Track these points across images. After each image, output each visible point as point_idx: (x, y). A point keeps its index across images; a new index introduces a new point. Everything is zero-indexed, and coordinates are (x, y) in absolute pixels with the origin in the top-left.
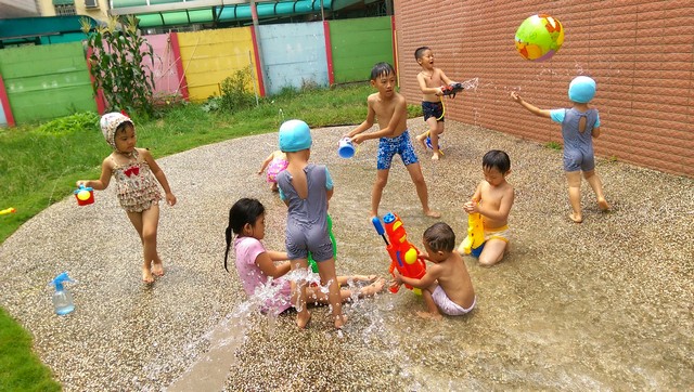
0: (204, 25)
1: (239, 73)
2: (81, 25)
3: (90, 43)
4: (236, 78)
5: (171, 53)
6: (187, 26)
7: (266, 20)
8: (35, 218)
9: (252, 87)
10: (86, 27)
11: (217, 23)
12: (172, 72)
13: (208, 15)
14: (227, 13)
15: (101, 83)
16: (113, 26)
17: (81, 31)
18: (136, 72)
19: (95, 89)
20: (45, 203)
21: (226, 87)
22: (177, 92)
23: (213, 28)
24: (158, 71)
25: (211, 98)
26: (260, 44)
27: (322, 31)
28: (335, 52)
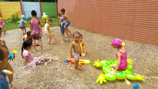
1: (17, 13)
4: (16, 14)
25: (8, 19)
26: (23, 6)
27: (39, 4)
28: (43, 10)
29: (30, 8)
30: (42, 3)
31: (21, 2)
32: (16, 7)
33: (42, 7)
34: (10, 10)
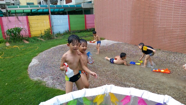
26: (52, 20)
27: (68, 17)
28: (71, 23)
29: (59, 21)
30: (71, 16)
31: (50, 15)
32: (45, 21)
33: (71, 20)
34: (39, 24)
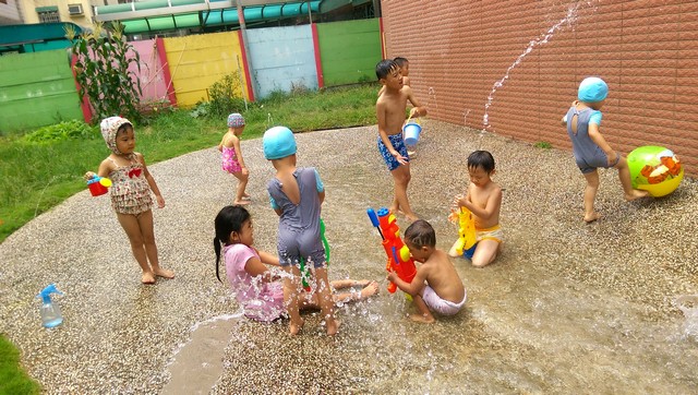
0: (191, 30)
1: (227, 78)
2: (65, 33)
3: (74, 51)
4: (224, 83)
5: (158, 59)
6: (174, 31)
7: (253, 24)
8: (22, 229)
9: (241, 91)
10: (71, 34)
11: (205, 28)
12: (159, 78)
13: (194, 19)
14: (214, 18)
15: (87, 91)
16: (98, 32)
17: (65, 39)
18: (122, 78)
19: (81, 96)
20: (31, 214)
21: (214, 92)
22: (164, 98)
23: (200, 33)
24: (145, 77)
25: (199, 104)
26: (248, 47)
27: (310, 34)
30: (322, 27)
31: (243, 31)
